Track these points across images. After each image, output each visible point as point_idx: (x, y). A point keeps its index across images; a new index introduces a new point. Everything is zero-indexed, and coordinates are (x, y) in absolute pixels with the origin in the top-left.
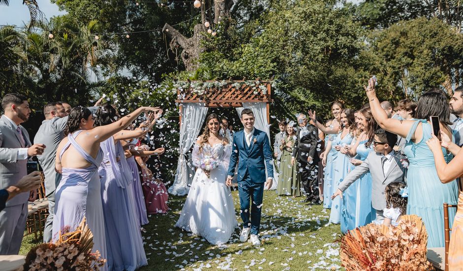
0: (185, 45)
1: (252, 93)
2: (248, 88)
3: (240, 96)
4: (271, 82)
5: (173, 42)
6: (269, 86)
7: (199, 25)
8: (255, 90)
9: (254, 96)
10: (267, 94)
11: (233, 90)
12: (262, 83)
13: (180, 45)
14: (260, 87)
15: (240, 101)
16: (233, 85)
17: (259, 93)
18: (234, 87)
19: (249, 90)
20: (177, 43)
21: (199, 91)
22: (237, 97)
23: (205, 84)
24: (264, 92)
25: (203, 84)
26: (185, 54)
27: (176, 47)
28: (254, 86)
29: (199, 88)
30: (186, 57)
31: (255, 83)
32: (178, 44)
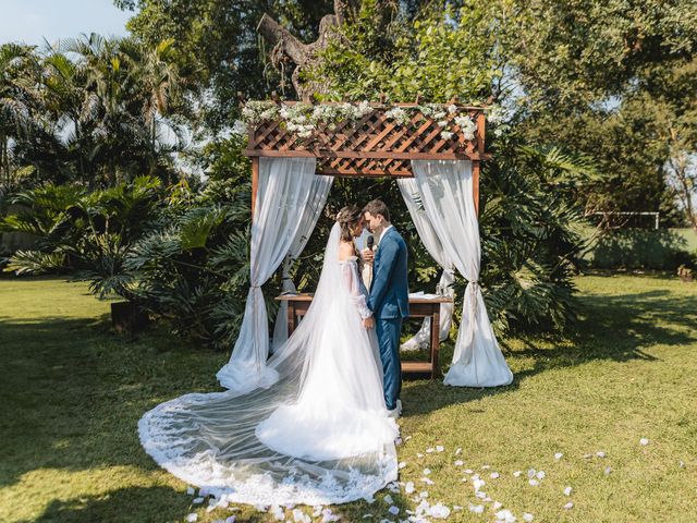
0: (301, 57)
1: (438, 137)
2: (428, 123)
3: (405, 144)
4: (486, 108)
5: (277, 51)
6: (481, 119)
7: (330, 16)
8: (443, 129)
9: (442, 143)
10: (476, 140)
11: (389, 127)
12: (466, 111)
13: (291, 58)
14: (458, 120)
15: (406, 156)
16: (388, 115)
17: (455, 138)
18: (390, 120)
19: (430, 129)
20: (285, 52)
21: (301, 128)
22: (398, 144)
23: (318, 111)
24: (468, 134)
25: (311, 111)
26: (298, 73)
27: (282, 60)
28: (442, 119)
29: (302, 118)
30: (301, 81)
31: (445, 110)
32: (287, 55)
